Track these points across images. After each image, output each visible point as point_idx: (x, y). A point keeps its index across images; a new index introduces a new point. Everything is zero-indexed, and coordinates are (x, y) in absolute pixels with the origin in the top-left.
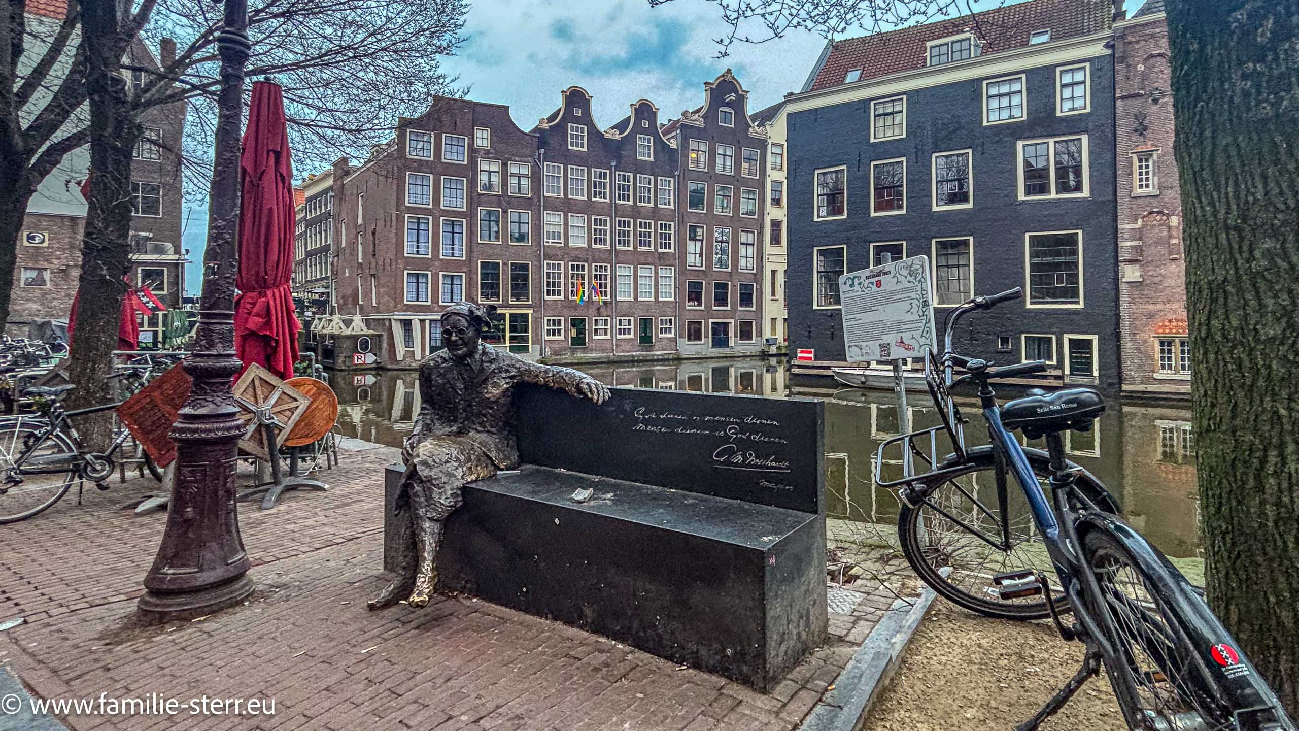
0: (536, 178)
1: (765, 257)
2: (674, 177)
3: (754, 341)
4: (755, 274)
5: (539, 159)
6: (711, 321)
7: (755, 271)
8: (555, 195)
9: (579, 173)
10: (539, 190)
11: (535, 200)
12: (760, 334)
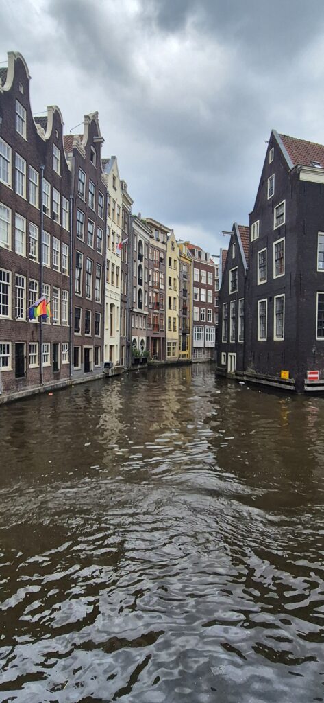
1: (106, 292)
2: (69, 200)
3: (99, 365)
4: (101, 305)
6: (85, 347)
7: (100, 302)
12: (102, 360)
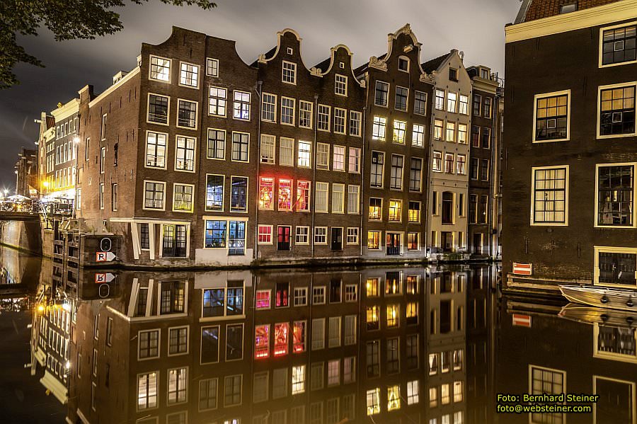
0: (255, 105)
1: (429, 181)
2: (362, 111)
5: (258, 89)
6: (387, 232)
7: (420, 192)
8: (270, 121)
9: (290, 103)
10: (257, 116)
11: (254, 123)
12: (423, 244)
